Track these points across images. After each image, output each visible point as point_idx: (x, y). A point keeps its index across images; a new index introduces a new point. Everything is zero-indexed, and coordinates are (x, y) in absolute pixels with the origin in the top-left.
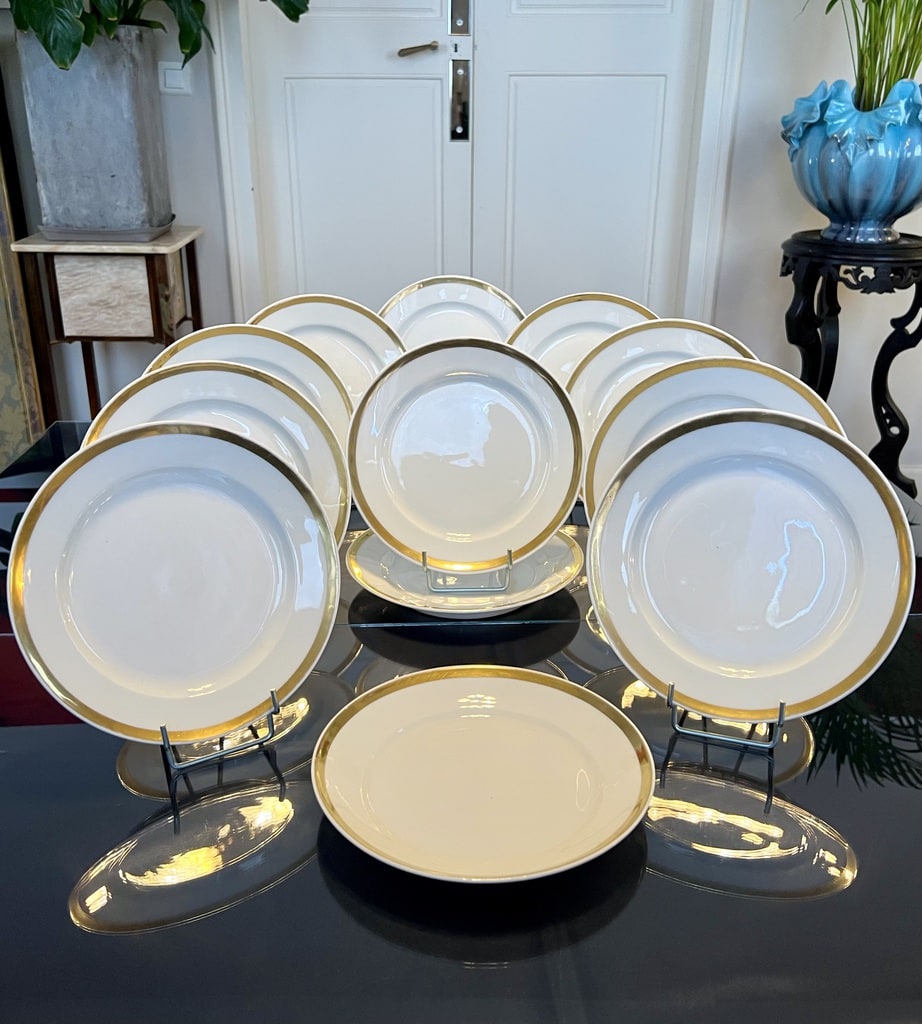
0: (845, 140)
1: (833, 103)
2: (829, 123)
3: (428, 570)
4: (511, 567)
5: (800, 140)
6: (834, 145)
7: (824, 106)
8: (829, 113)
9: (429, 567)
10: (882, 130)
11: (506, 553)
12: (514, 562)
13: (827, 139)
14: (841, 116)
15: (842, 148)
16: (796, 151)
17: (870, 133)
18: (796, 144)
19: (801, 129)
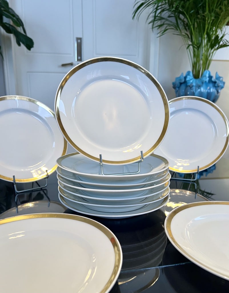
0: (193, 86)
1: (188, 77)
2: (188, 82)
4: (142, 160)
5: (179, 88)
6: (189, 88)
7: (185, 78)
8: (187, 79)
10: (203, 83)
13: (187, 86)
14: (191, 80)
15: (192, 89)
16: (177, 91)
17: (200, 83)
18: (177, 89)
19: (179, 84)
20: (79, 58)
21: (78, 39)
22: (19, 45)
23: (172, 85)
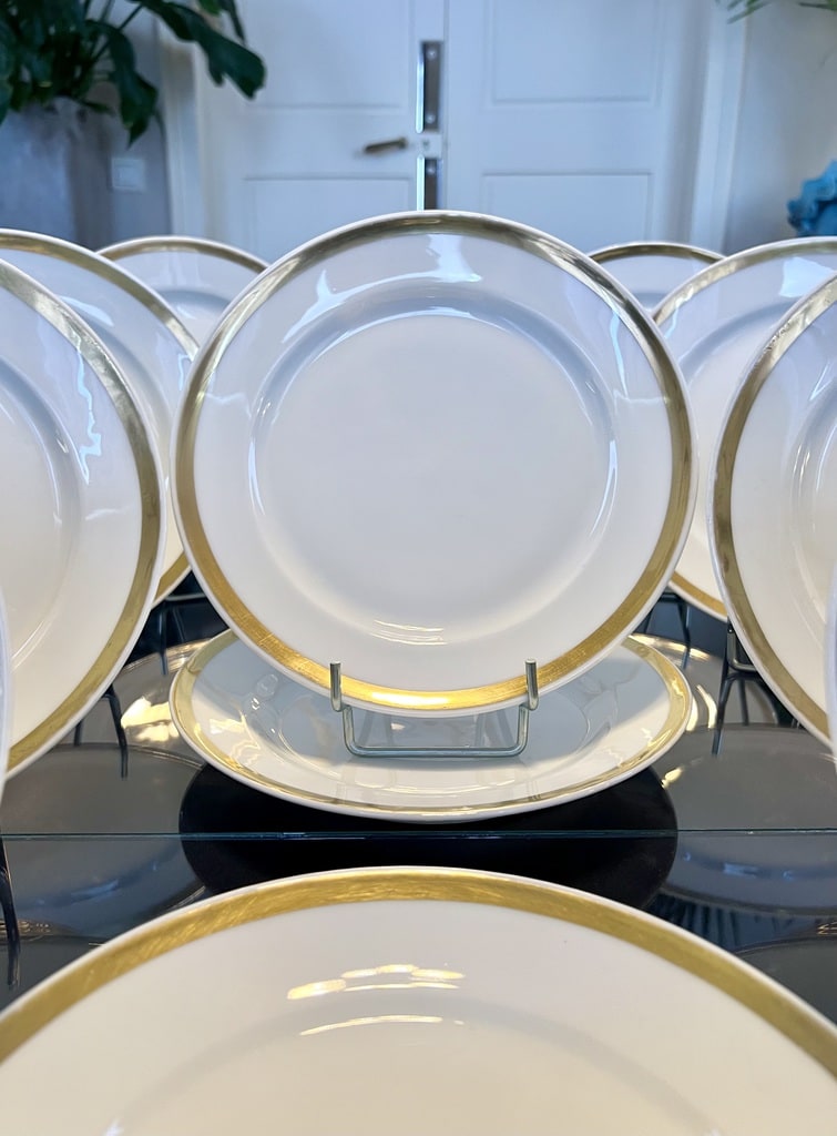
3: (344, 707)
4: (533, 703)
9: (346, 700)
11: (523, 670)
12: (540, 692)
19: (814, 208)
20: (430, 119)
21: (425, 47)
22: (218, 80)
23: (786, 213)
